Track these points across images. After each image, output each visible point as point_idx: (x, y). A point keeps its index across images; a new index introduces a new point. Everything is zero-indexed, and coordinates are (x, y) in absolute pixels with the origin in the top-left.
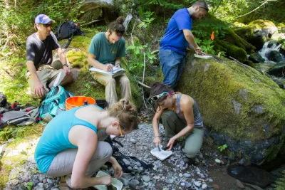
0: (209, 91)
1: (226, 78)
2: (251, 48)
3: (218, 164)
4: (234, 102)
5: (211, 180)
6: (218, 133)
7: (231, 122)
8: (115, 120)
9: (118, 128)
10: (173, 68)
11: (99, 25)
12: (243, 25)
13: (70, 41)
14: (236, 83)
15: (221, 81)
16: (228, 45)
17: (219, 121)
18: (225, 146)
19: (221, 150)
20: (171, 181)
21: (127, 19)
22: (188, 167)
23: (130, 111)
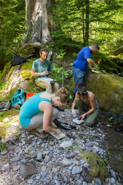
0: (101, 89)
1: (109, 82)
2: (120, 69)
3: (109, 127)
4: (115, 94)
5: (106, 133)
6: (107, 111)
7: (114, 104)
8: (58, 98)
9: (60, 102)
10: (80, 78)
11: (33, 58)
12: (114, 56)
13: (21, 66)
14: (115, 84)
15: (107, 84)
16: (107, 67)
17: (107, 105)
18: (112, 118)
19: (110, 120)
20: (87, 133)
21: (49, 54)
22: (94, 128)
23: (66, 93)
